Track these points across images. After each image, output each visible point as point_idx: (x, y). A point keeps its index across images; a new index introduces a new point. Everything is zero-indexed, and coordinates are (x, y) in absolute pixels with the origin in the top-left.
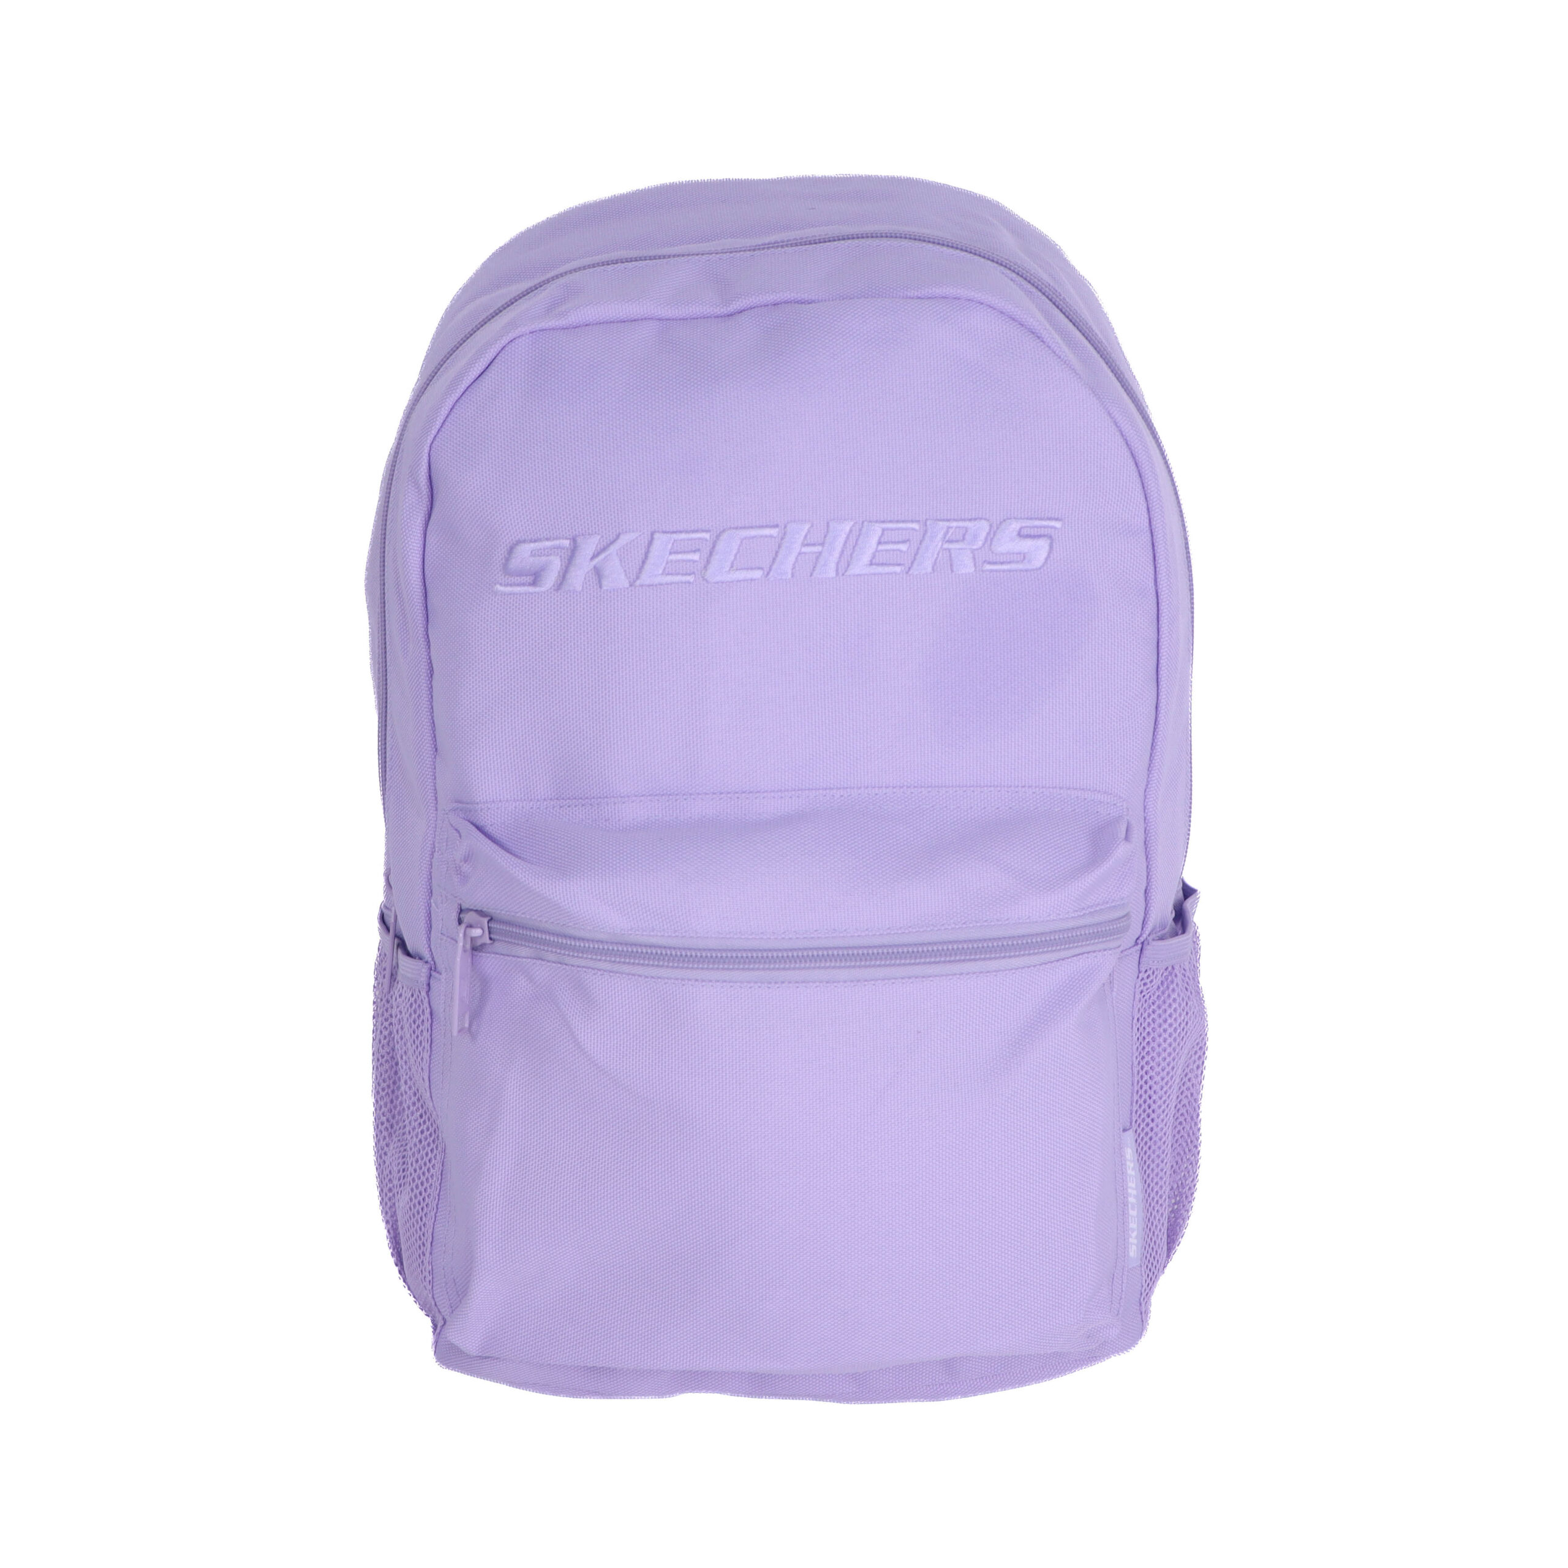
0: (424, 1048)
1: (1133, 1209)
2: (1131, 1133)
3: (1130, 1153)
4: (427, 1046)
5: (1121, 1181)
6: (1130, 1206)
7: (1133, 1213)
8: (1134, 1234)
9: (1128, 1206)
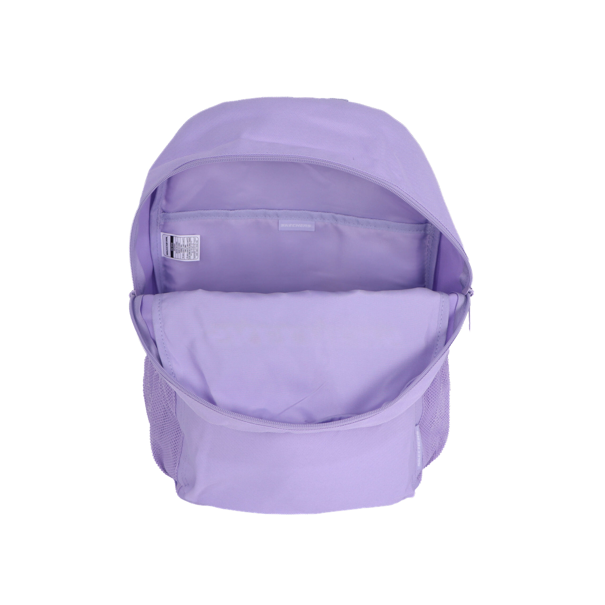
0: (173, 402)
1: (419, 451)
2: (418, 426)
3: (418, 433)
4: (174, 402)
5: (416, 443)
6: (418, 450)
7: (419, 452)
8: (420, 459)
9: (417, 450)
